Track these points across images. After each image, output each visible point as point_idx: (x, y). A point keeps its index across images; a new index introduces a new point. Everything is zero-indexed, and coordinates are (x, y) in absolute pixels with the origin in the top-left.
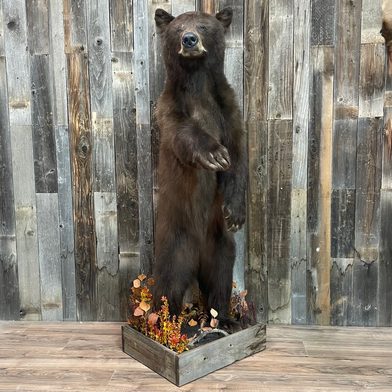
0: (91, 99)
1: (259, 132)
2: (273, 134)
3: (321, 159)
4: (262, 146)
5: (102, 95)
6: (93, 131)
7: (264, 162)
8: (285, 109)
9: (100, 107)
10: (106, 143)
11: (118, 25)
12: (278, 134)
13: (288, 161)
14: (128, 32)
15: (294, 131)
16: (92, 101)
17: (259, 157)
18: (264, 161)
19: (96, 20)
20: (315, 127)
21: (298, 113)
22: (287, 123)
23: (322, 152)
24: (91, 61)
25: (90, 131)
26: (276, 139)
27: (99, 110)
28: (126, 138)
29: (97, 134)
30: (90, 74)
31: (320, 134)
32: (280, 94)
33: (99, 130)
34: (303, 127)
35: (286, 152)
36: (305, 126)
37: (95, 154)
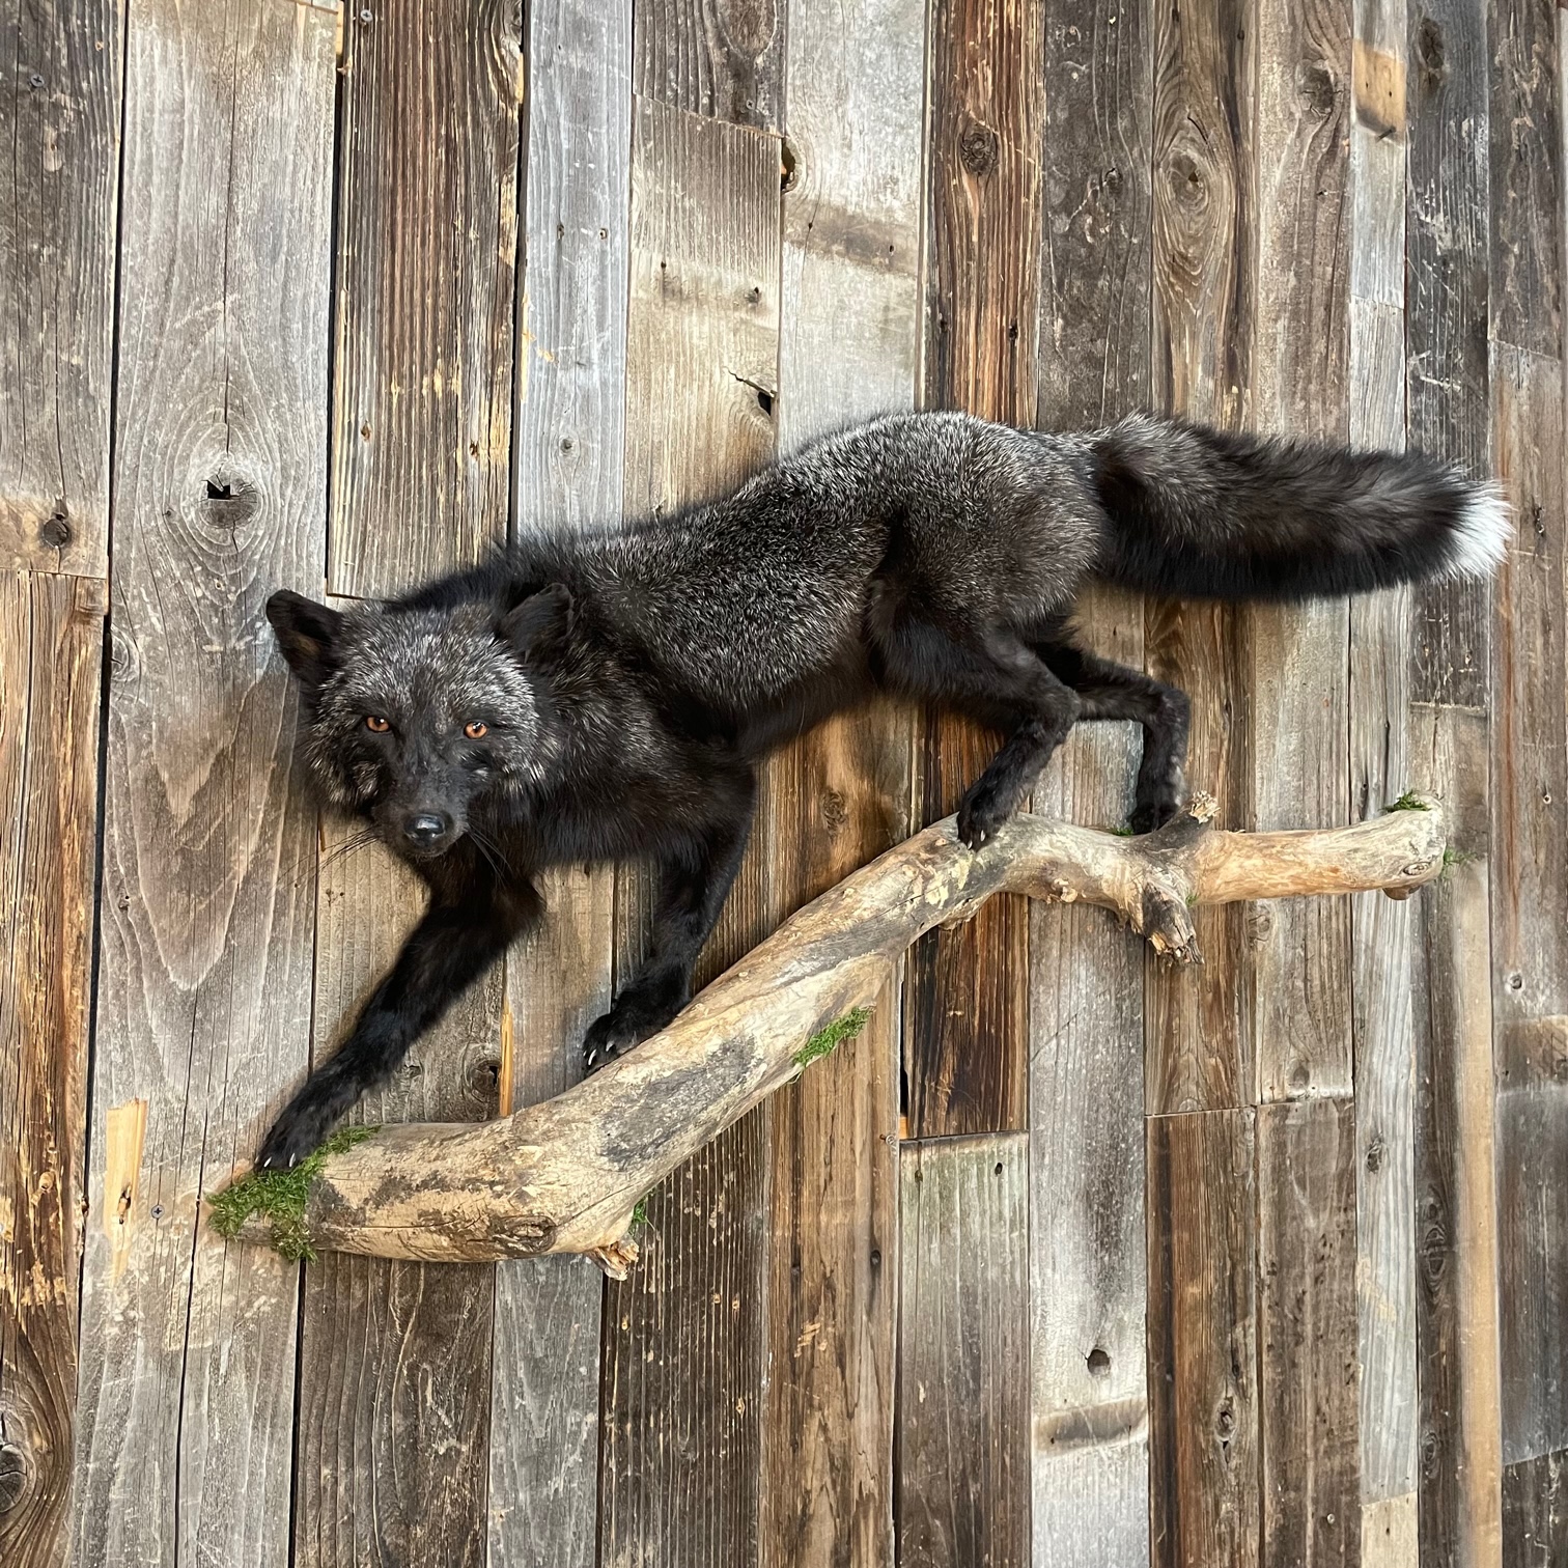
0: (106, 990)
1: (1216, 1177)
2: (1280, 1191)
3: (1463, 1308)
4: (1234, 1267)
5: (218, 953)
6: (96, 1294)
7: (1242, 1369)
8: (1323, 1035)
9: (183, 1060)
10: (222, 1390)
11: (395, 389)
12: (1301, 1183)
13: (1346, 1339)
14: (472, 460)
15: (1361, 1161)
16: (114, 1010)
17: (1222, 1333)
18: (1241, 1359)
19: (213, 314)
20: (1434, 1133)
21: (1375, 1060)
22: (1336, 1115)
23: (1465, 1266)
24: (138, 651)
25: (72, 1299)
26: (1294, 1218)
27: (176, 1084)
28: (406, 1314)
29: (137, 1314)
30: (113, 759)
31: (1452, 1170)
32: (1305, 949)
33: (154, 1277)
34: (1394, 1136)
35: (1336, 1286)
36: (1400, 1129)
37: (101, 1510)
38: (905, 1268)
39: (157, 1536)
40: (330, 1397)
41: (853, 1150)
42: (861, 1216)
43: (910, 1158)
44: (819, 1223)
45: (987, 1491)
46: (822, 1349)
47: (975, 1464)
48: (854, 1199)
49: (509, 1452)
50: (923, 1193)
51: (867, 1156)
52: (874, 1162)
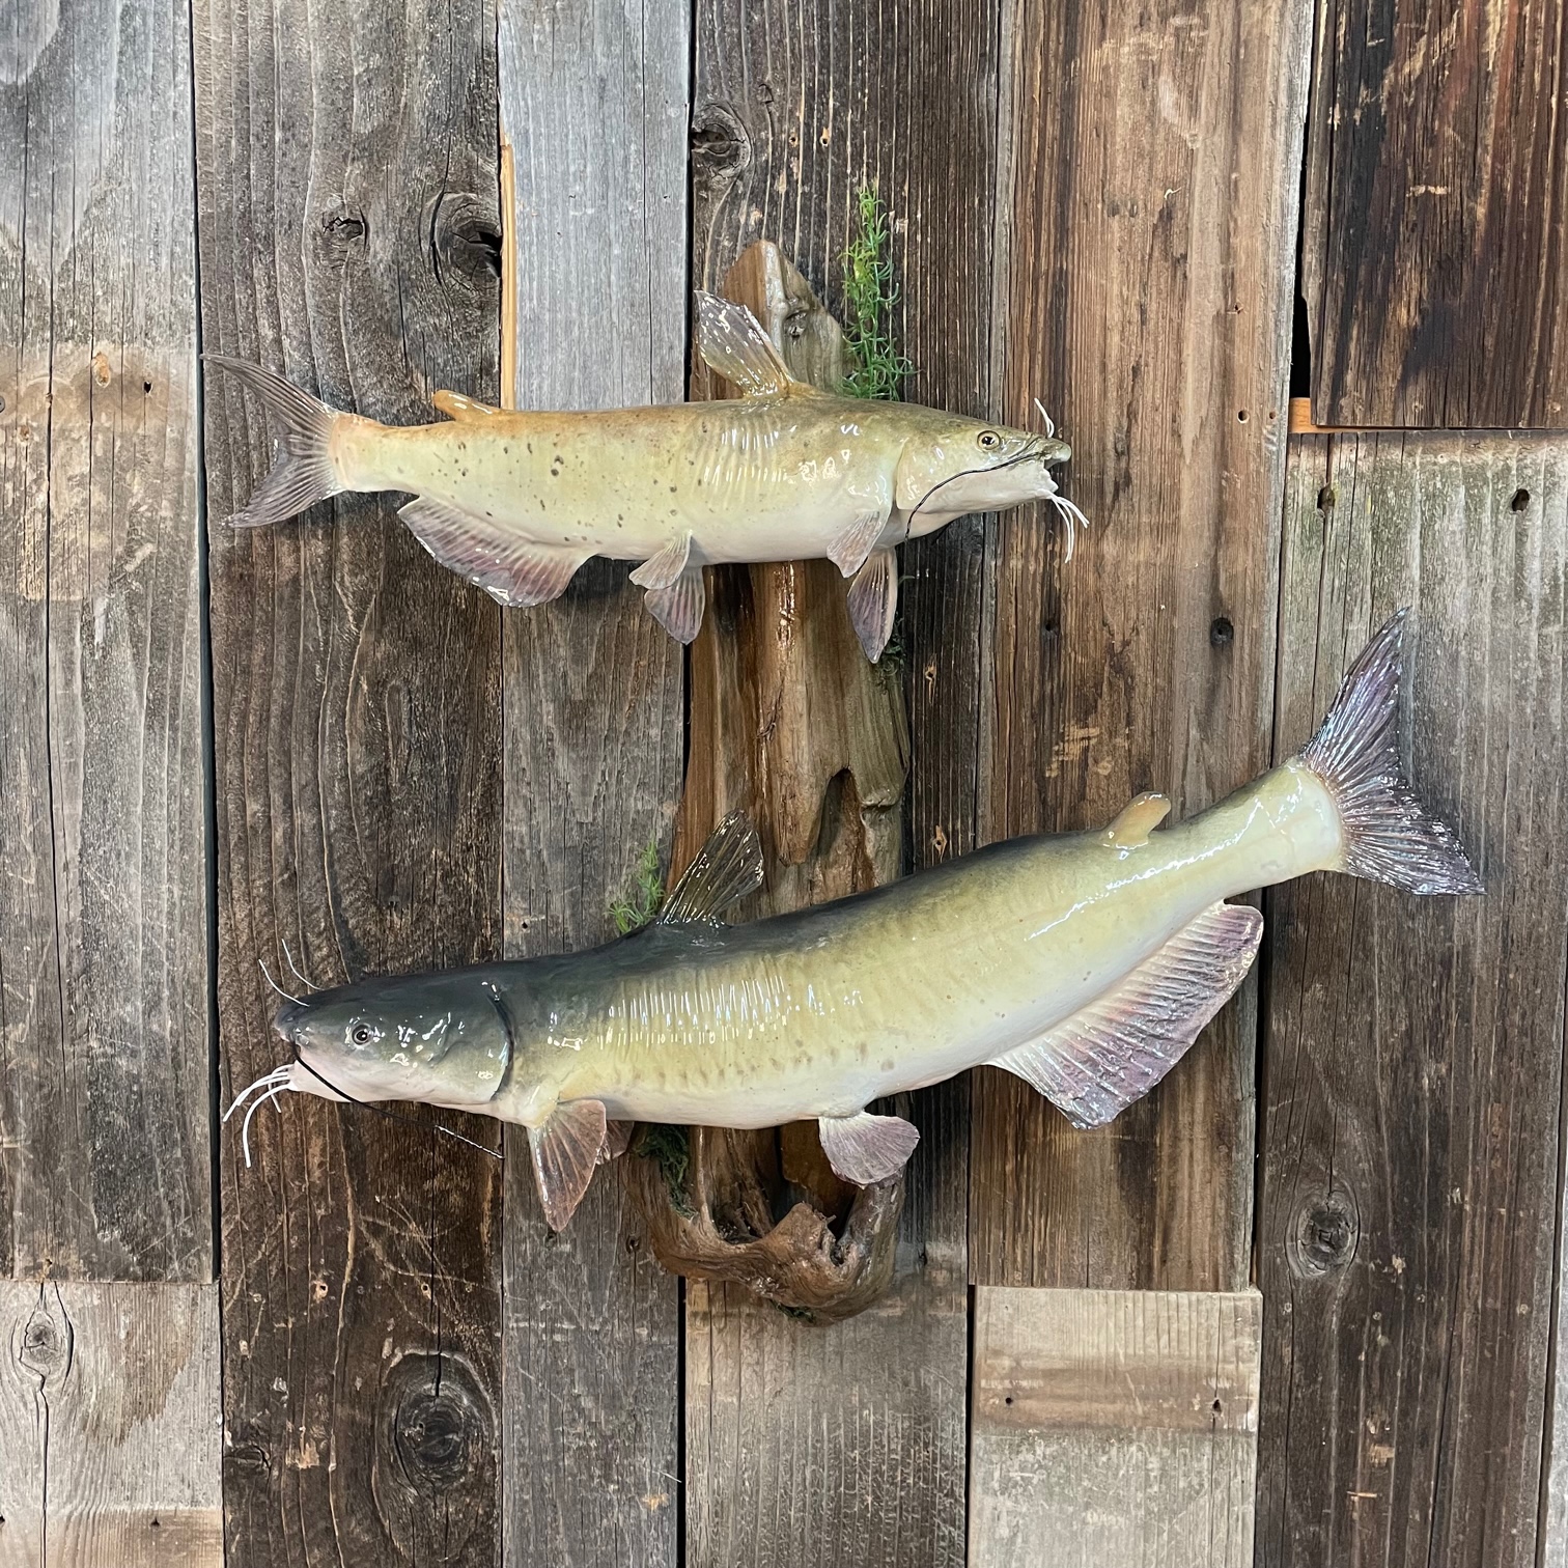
38: (1286, 658)
39: (29, 848)
40: (255, 702)
41: (1177, 435)
42: (1192, 554)
43: (1307, 462)
44: (1100, 557)
45: (1462, 1079)
46: (1103, 772)
47: (1436, 1027)
48: (1176, 523)
49: (534, 835)
50: (1336, 527)
51: (1208, 448)
52: (1223, 459)
